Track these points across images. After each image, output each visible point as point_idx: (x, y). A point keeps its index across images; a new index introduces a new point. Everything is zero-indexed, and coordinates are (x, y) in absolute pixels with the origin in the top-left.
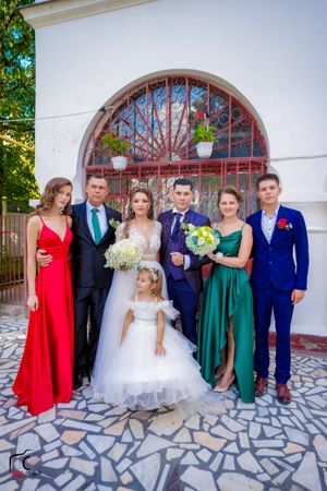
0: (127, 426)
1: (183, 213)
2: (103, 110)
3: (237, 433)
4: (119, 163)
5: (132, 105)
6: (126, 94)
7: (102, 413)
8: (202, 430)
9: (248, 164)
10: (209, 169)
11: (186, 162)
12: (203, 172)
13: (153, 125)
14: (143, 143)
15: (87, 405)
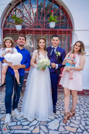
0: (40, 128)
1: (56, 48)
2: (10, 4)
3: (78, 125)
4: (19, 28)
5: (22, 3)
7: (28, 125)
8: (67, 125)
9: (66, 31)
10: (53, 33)
11: (44, 29)
12: (50, 33)
13: (30, 14)
14: (27, 21)
15: (21, 123)
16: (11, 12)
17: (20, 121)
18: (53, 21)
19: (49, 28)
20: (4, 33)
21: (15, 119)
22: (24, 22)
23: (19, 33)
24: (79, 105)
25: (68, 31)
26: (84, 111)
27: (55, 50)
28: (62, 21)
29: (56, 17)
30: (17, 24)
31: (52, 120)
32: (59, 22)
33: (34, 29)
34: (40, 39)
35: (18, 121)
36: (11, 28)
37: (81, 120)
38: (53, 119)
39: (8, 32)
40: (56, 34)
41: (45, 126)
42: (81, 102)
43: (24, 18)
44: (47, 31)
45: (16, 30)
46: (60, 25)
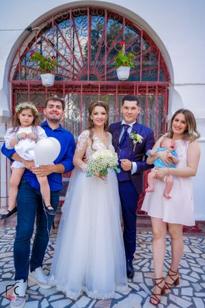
1: (131, 125)
2: (29, 29)
4: (48, 79)
5: (55, 27)
6: (51, 17)
9: (155, 87)
10: (124, 90)
11: (106, 83)
12: (119, 92)
13: (74, 49)
14: (67, 64)
15: (50, 302)
16: (30, 45)
17: (48, 298)
18: (126, 64)
19: (116, 79)
20: (14, 91)
21: (37, 293)
22: (60, 66)
23: (48, 90)
24: (187, 258)
25: (159, 87)
26: (200, 274)
27: (129, 131)
28: (145, 63)
29: (131, 54)
30: (43, 73)
31: (125, 297)
32: (139, 66)
33: (82, 83)
35: (42, 299)
36: (30, 80)
37: (194, 296)
38: (125, 294)
39: (22, 90)
40: (133, 92)
42: (193, 252)
43: (60, 58)
44: (111, 87)
45: (41, 85)
46: (141, 73)
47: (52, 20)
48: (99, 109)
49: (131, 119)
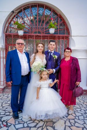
0: (47, 129)
7: (35, 126)
9: (64, 37)
10: (52, 38)
11: (44, 35)
12: (50, 38)
13: (31, 20)
14: (28, 27)
15: (28, 124)
16: (13, 18)
17: (26, 122)
19: (49, 33)
20: (6, 37)
21: (21, 121)
22: (26, 28)
23: (21, 37)
24: (79, 104)
25: (66, 37)
26: (85, 110)
28: (60, 27)
30: (19, 30)
31: (58, 121)
32: (58, 28)
33: (35, 34)
34: (39, 44)
36: (13, 33)
37: (84, 119)
39: (10, 37)
40: (55, 39)
41: (52, 127)
42: (80, 102)
43: (25, 24)
44: (46, 36)
45: (18, 35)
46: (58, 31)
47: (22, 8)
48: (40, 45)
49: (53, 49)
